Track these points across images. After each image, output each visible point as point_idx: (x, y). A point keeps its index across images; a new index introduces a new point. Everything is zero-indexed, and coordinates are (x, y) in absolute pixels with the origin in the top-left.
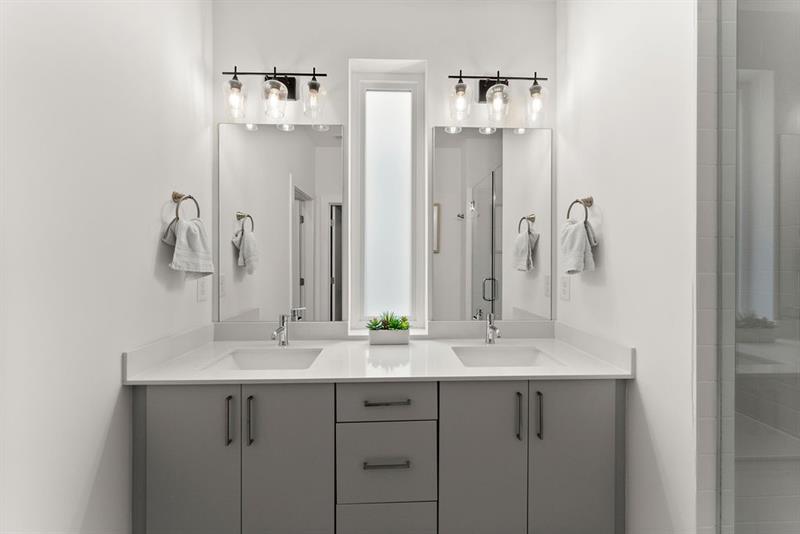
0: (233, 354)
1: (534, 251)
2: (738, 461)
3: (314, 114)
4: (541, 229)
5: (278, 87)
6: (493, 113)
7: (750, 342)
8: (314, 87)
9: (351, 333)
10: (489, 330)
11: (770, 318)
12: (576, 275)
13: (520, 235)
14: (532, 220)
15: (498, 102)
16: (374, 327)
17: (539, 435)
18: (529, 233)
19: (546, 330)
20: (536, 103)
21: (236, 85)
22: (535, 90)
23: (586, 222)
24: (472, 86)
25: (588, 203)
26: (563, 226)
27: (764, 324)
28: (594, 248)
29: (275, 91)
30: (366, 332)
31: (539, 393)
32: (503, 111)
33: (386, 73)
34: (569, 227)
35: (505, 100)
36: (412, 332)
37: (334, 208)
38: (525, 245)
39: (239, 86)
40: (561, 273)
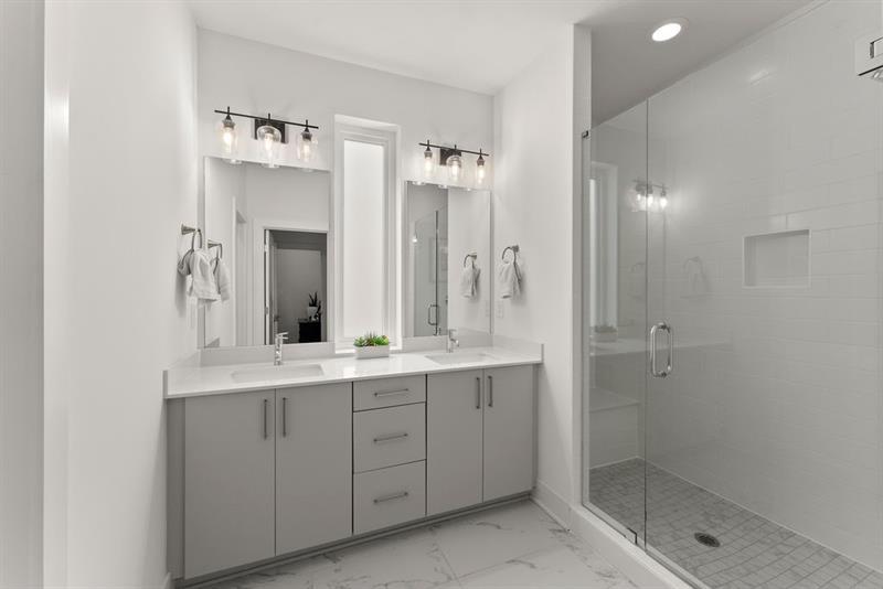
0: (233, 375)
1: (476, 281)
2: (591, 412)
3: (306, 160)
4: (482, 264)
5: (272, 132)
6: (450, 174)
7: (605, 341)
8: (307, 137)
9: (337, 352)
10: (450, 342)
11: (615, 326)
12: (508, 299)
13: (467, 269)
14: (475, 257)
15: (455, 168)
16: (360, 344)
17: (490, 405)
18: (473, 267)
19: (487, 341)
20: (481, 173)
21: (229, 124)
22: (481, 162)
23: (515, 263)
24: (436, 153)
25: (516, 249)
26: (499, 265)
27: (611, 330)
28: (520, 280)
29: (269, 135)
30: (353, 350)
31: (490, 377)
32: (459, 176)
33: (364, 128)
34: (503, 266)
35: (460, 166)
36: (392, 348)
37: (268, 232)
38: (470, 277)
39: (232, 126)
40: (498, 298)
